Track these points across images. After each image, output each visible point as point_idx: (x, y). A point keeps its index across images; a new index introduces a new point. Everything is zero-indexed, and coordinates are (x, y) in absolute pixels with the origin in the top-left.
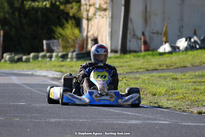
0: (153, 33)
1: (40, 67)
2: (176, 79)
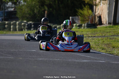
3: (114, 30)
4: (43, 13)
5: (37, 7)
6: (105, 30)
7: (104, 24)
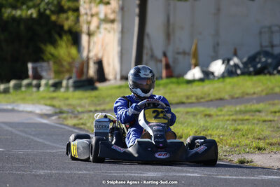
0: (178, 53)
1: (24, 100)
2: (209, 116)
7: (109, 81)
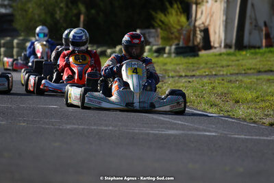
3: (238, 60)
4: (74, 19)
5: (62, 5)
6: (216, 62)
7: (215, 48)
